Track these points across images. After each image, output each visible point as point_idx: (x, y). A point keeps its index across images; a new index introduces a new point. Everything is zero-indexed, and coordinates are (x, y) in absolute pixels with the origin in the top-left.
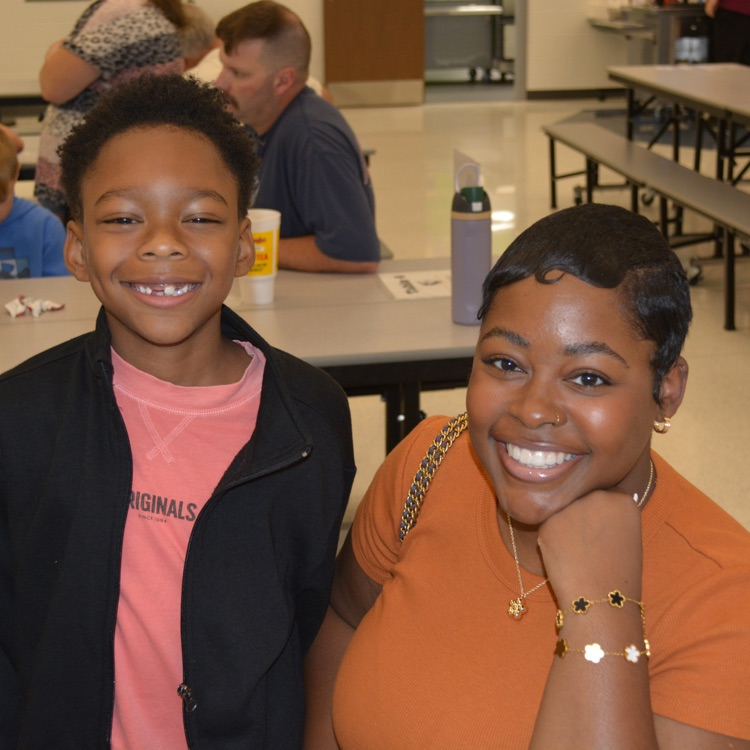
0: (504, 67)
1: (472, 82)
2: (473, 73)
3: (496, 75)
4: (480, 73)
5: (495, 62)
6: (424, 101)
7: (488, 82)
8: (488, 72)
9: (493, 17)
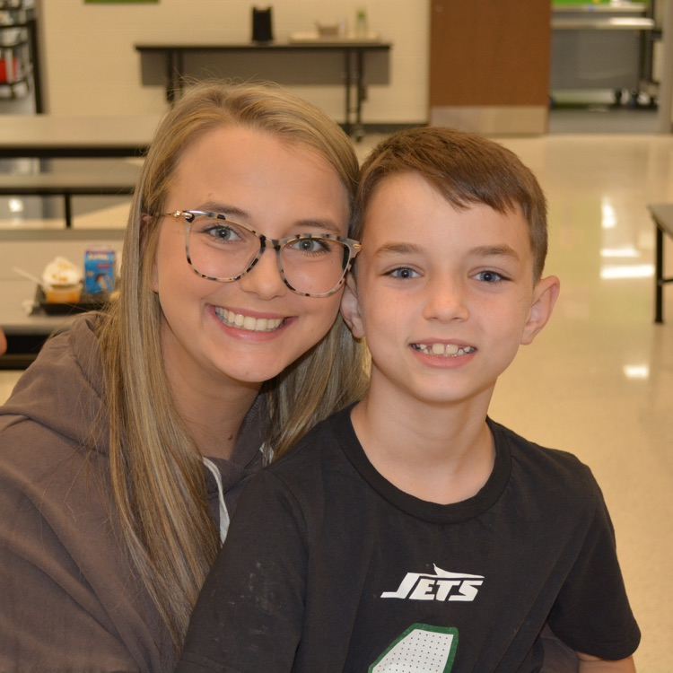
0: (652, 90)
1: (616, 106)
2: (619, 95)
3: (644, 99)
4: (626, 97)
5: (643, 84)
6: (547, 132)
7: (635, 106)
8: (636, 96)
9: (643, 33)
